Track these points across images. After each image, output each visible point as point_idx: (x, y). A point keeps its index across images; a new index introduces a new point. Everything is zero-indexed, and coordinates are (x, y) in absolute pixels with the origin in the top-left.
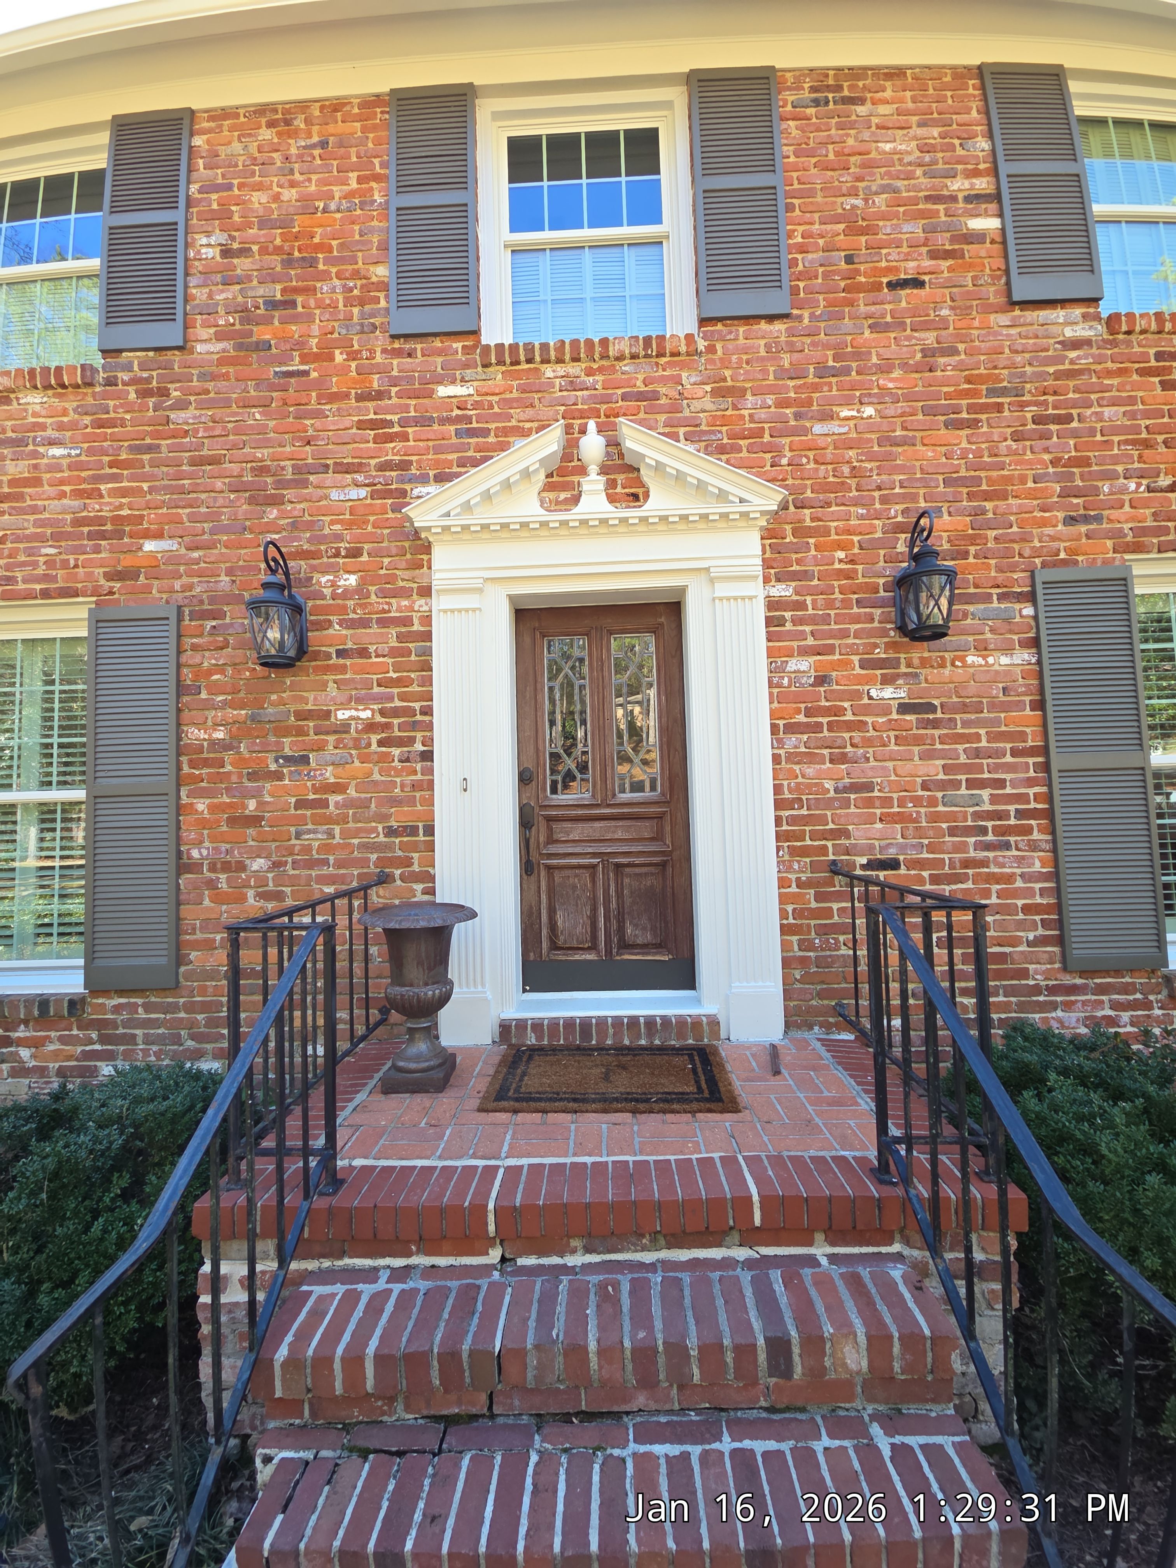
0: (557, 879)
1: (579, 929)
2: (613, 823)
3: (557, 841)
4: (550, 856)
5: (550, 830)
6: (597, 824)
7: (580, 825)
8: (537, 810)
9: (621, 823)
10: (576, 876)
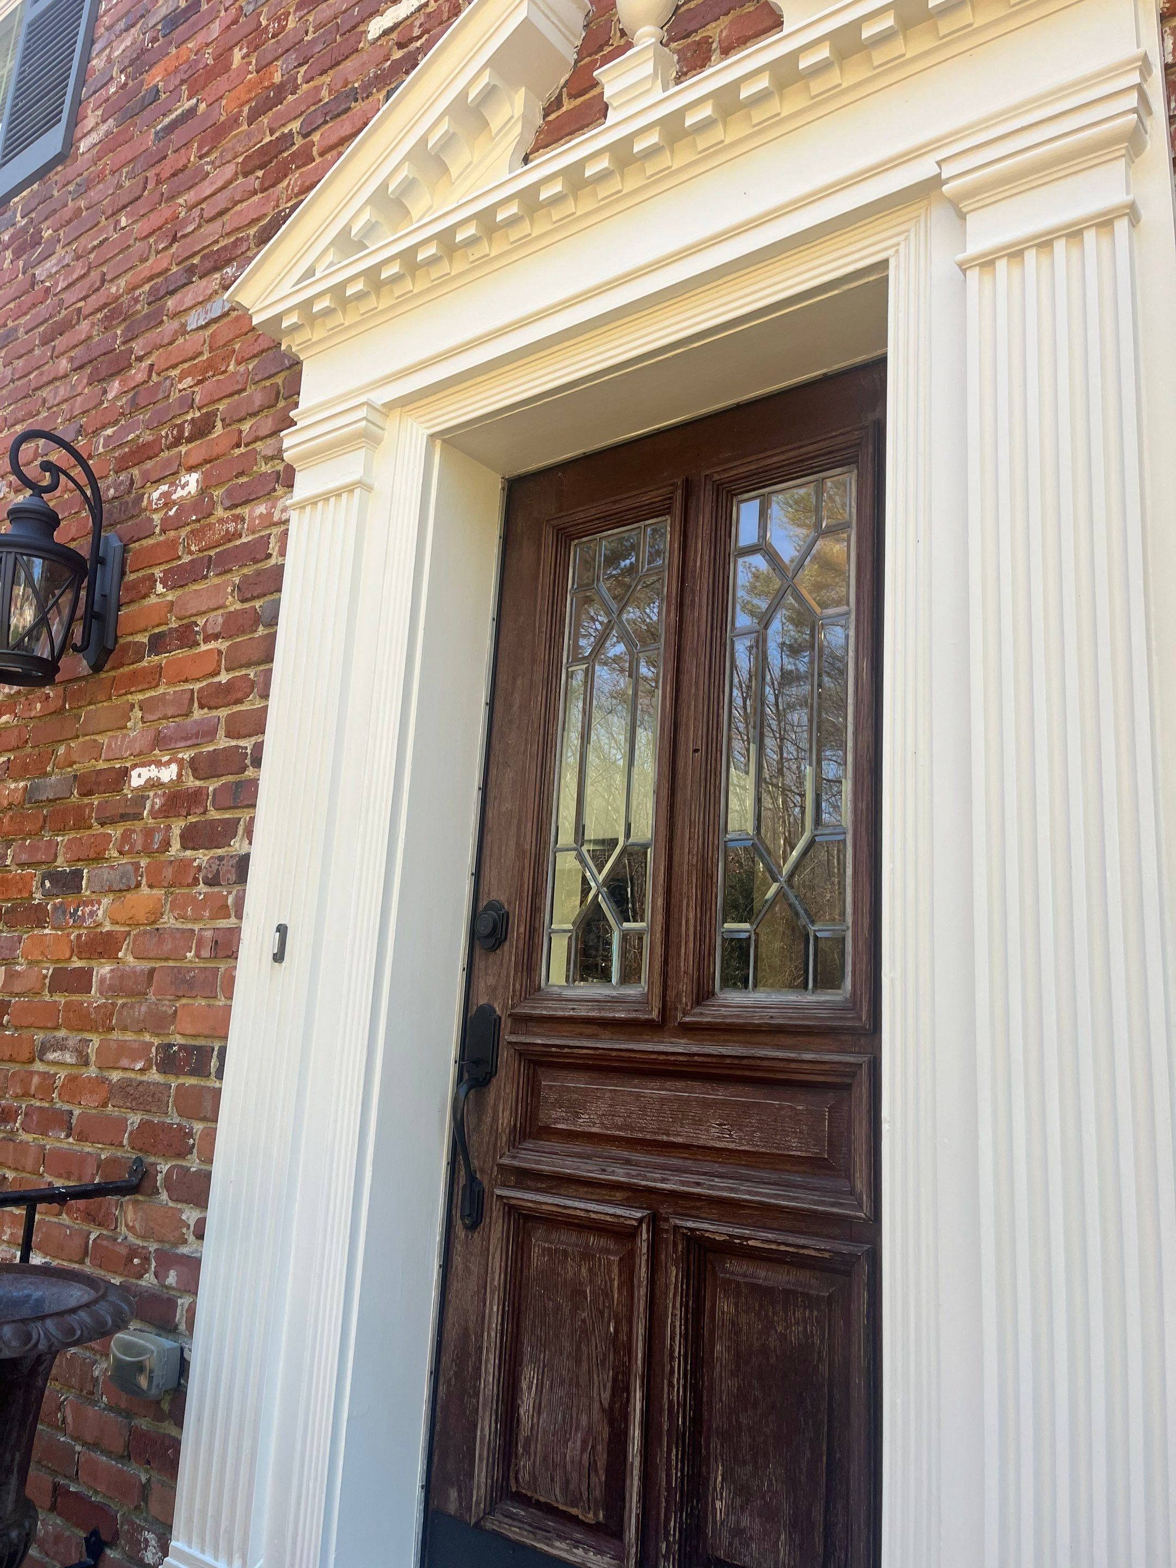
0: (537, 1259)
1: (574, 1448)
2: (699, 1092)
3: (547, 1132)
4: (524, 1177)
5: (532, 1090)
6: (653, 1091)
7: (610, 1087)
8: (506, 1024)
9: (720, 1094)
10: (586, 1255)
